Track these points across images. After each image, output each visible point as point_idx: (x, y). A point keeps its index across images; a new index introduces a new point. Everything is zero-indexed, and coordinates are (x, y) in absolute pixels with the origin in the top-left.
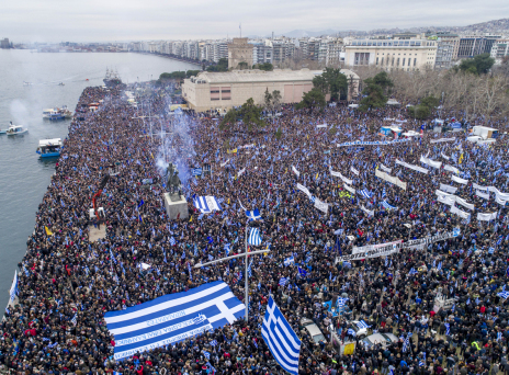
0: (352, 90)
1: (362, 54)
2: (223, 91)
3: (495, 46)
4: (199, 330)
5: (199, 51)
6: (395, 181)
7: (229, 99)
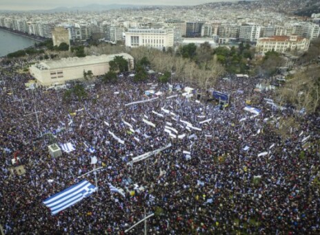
0: (130, 66)
1: (135, 37)
2: (58, 73)
3: (203, 27)
4: (81, 199)
5: (27, 28)
6: (150, 123)
7: (62, 77)
